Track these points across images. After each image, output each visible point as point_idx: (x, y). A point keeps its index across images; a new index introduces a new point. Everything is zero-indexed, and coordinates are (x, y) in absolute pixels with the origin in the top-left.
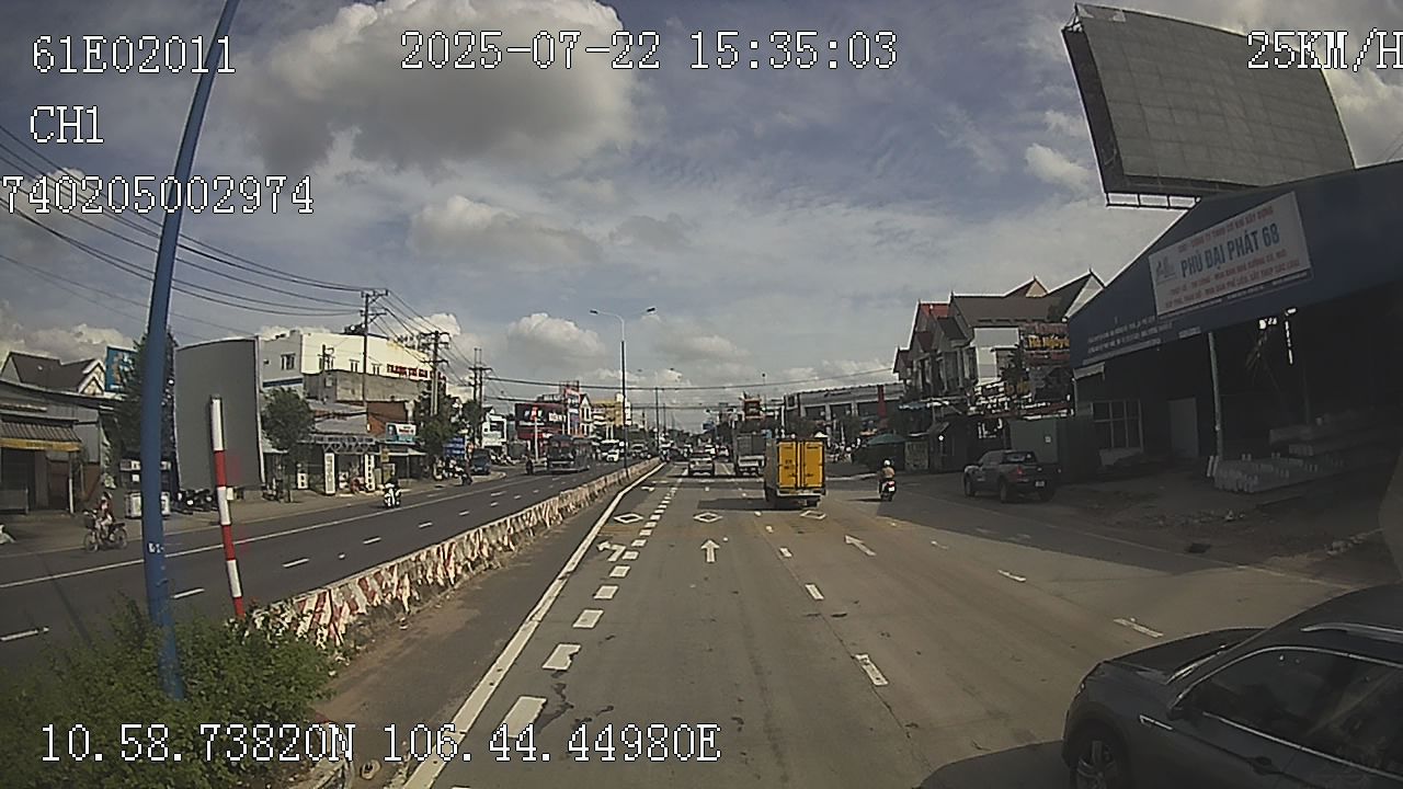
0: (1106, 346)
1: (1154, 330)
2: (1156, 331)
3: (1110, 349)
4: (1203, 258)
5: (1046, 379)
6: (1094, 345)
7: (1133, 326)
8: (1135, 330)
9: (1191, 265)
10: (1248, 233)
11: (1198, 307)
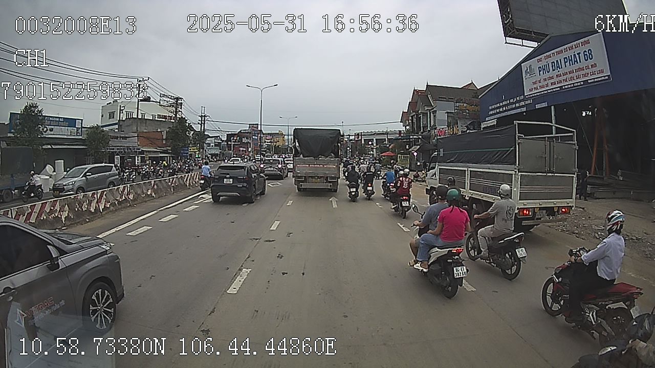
0: (498, 111)
1: (523, 103)
4: (550, 65)
6: (492, 110)
8: (513, 103)
9: (542, 69)
10: (576, 53)
11: (546, 92)
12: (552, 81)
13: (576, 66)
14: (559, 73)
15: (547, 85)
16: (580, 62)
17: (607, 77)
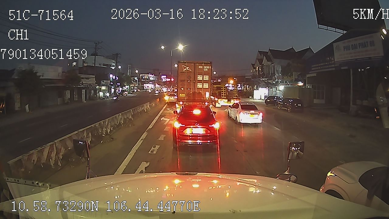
0: (317, 68)
1: (333, 66)
2: (334, 66)
3: (319, 69)
4: (351, 47)
5: (298, 76)
6: (314, 67)
7: (327, 63)
8: (327, 65)
9: (347, 48)
11: (347, 61)
12: (351, 55)
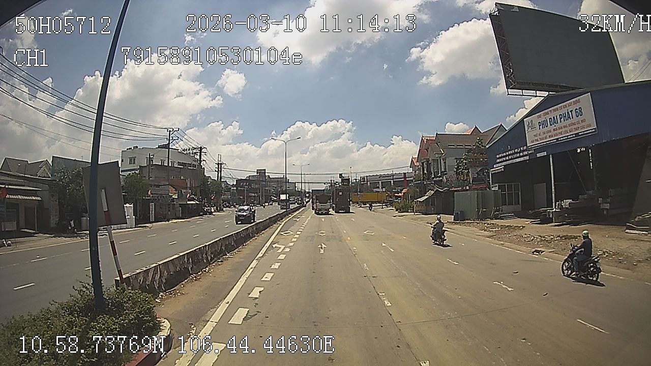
0: (504, 159)
2: (527, 153)
4: (548, 121)
5: (477, 173)
6: (500, 158)
7: (516, 150)
8: (517, 153)
9: (543, 124)
10: (569, 111)
11: (545, 143)
12: (550, 134)
13: (569, 121)
14: (555, 127)
15: (546, 138)
16: (572, 118)
17: (594, 130)
